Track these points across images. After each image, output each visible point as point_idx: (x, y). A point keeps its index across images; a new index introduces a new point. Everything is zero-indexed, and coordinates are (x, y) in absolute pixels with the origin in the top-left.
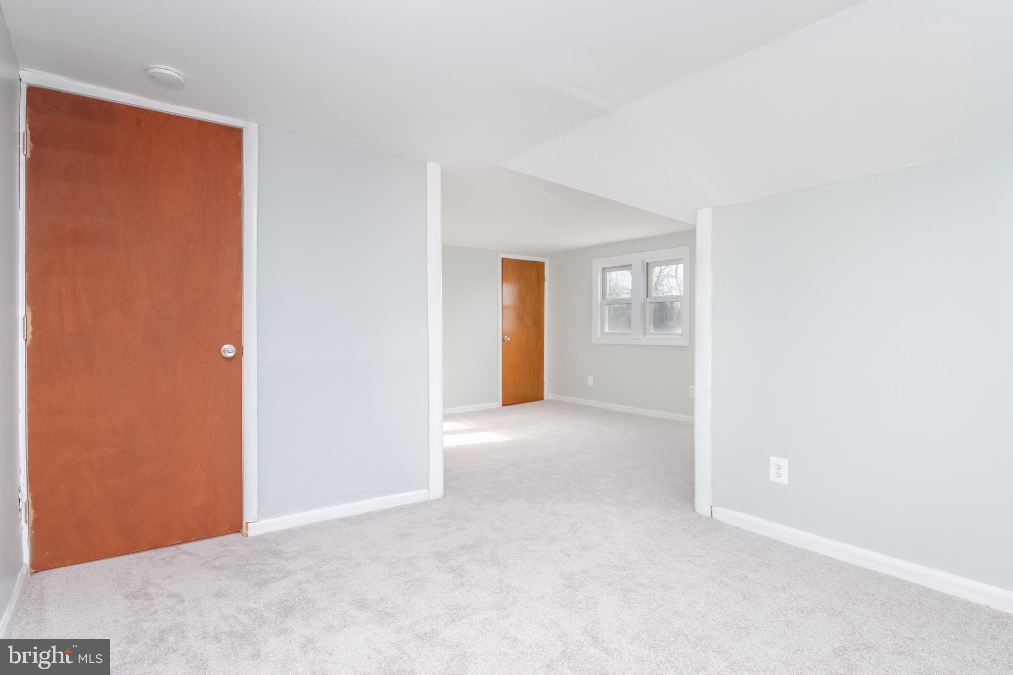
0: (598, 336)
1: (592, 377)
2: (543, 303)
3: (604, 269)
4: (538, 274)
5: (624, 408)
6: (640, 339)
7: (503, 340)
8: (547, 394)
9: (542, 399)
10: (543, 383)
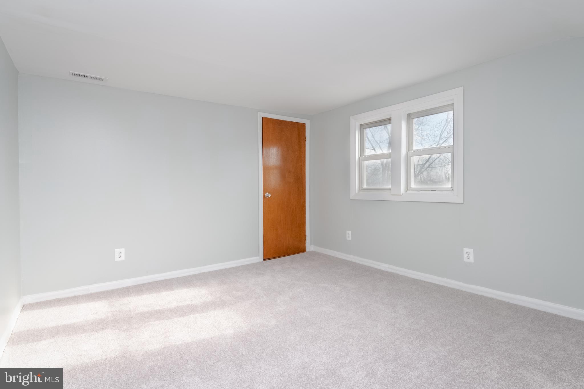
0: (357, 192)
1: (350, 232)
2: (305, 162)
3: (361, 126)
4: (299, 135)
5: (384, 267)
6: (401, 195)
7: (264, 197)
8: (309, 247)
9: (304, 251)
10: (305, 236)
